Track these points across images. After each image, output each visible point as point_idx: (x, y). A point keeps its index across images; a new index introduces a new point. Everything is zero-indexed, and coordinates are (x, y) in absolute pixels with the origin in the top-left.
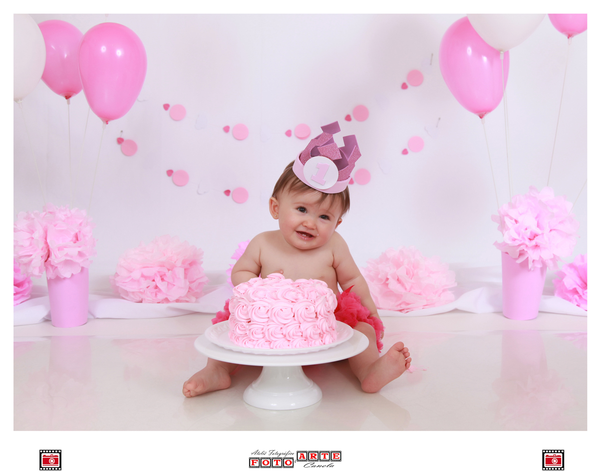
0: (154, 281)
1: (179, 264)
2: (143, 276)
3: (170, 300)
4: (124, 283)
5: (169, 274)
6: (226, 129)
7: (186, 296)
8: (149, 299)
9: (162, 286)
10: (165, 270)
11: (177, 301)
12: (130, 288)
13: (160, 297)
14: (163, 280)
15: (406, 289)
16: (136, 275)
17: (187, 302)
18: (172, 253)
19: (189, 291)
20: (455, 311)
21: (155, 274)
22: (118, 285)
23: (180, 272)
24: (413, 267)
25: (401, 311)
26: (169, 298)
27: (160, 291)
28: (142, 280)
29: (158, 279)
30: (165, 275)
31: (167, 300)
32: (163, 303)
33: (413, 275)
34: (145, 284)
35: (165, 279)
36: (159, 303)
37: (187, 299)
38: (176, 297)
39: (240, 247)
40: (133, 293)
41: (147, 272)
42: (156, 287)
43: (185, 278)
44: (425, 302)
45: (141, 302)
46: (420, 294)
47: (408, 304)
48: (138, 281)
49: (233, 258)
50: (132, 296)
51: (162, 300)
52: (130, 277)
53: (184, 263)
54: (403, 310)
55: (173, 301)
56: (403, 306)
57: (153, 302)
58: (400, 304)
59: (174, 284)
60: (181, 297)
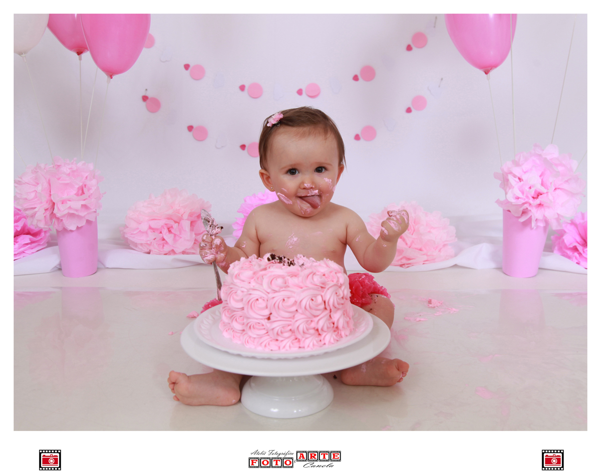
0: (161, 233)
1: (186, 216)
2: (150, 228)
3: (176, 252)
4: (132, 234)
5: (175, 226)
6: (242, 88)
7: (193, 248)
8: (156, 250)
9: (169, 238)
10: (171, 223)
11: (184, 253)
12: (138, 239)
13: (167, 249)
14: (170, 231)
15: (407, 244)
16: (144, 227)
17: (193, 253)
18: (179, 207)
19: (195, 243)
20: (455, 266)
21: (163, 226)
22: (126, 236)
23: (186, 224)
24: (414, 223)
25: (401, 266)
26: (176, 250)
27: (167, 243)
28: (150, 232)
29: (165, 231)
30: (172, 227)
31: (173, 252)
32: (170, 254)
33: (414, 230)
34: (152, 235)
35: (172, 231)
36: (166, 254)
37: (193, 251)
38: (182, 249)
39: (245, 201)
40: (141, 244)
41: (154, 224)
42: (164, 239)
43: (192, 230)
44: (425, 258)
45: (149, 253)
46: (421, 250)
47: (409, 259)
48: (146, 232)
49: (238, 212)
50: (140, 247)
51: (169, 252)
52: (138, 229)
53: (191, 215)
54: (404, 264)
55: (180, 253)
56: (404, 261)
57: (160, 254)
58: (401, 259)
59: (181, 236)
60: (186, 249)
